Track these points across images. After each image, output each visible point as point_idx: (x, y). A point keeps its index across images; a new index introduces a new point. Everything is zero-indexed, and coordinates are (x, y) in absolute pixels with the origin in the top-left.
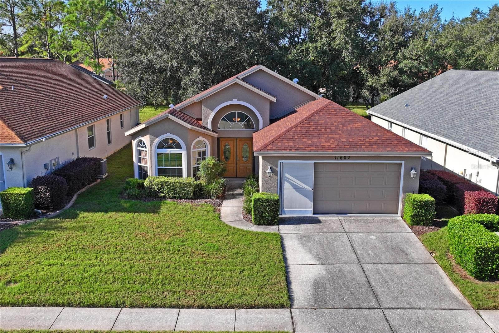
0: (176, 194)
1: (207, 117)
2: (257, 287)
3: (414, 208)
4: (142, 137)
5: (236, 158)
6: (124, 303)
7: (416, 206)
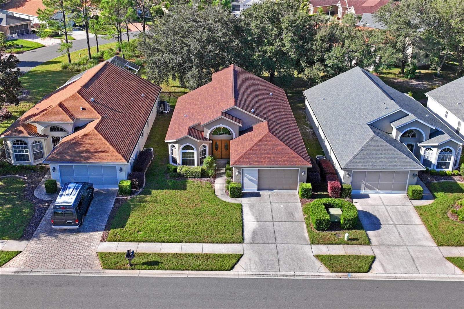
0: (193, 176)
1: (207, 133)
2: (231, 234)
4: (174, 144)
5: (221, 149)
6: (183, 241)
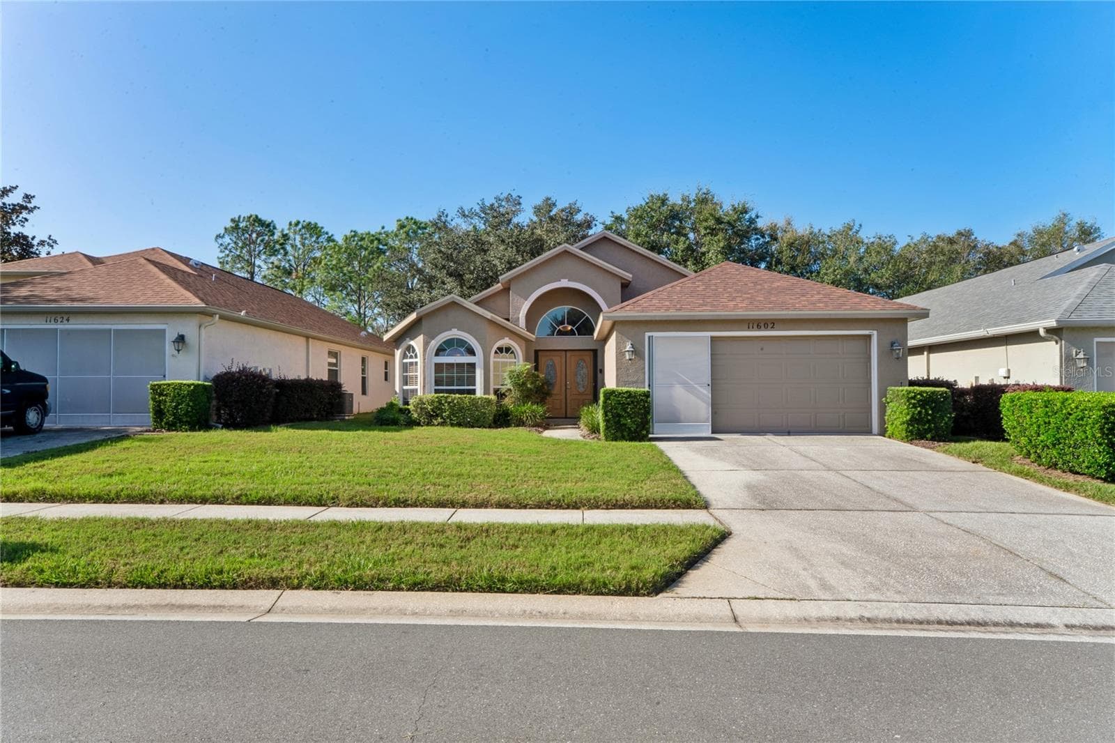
1: (519, 309)
3: (911, 406)
4: (412, 339)
5: (566, 386)
7: (913, 401)
